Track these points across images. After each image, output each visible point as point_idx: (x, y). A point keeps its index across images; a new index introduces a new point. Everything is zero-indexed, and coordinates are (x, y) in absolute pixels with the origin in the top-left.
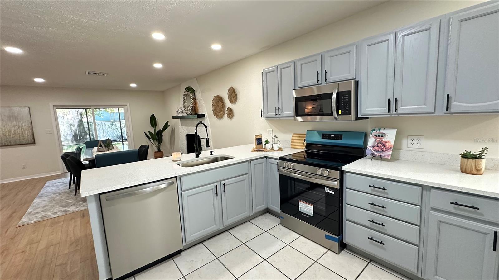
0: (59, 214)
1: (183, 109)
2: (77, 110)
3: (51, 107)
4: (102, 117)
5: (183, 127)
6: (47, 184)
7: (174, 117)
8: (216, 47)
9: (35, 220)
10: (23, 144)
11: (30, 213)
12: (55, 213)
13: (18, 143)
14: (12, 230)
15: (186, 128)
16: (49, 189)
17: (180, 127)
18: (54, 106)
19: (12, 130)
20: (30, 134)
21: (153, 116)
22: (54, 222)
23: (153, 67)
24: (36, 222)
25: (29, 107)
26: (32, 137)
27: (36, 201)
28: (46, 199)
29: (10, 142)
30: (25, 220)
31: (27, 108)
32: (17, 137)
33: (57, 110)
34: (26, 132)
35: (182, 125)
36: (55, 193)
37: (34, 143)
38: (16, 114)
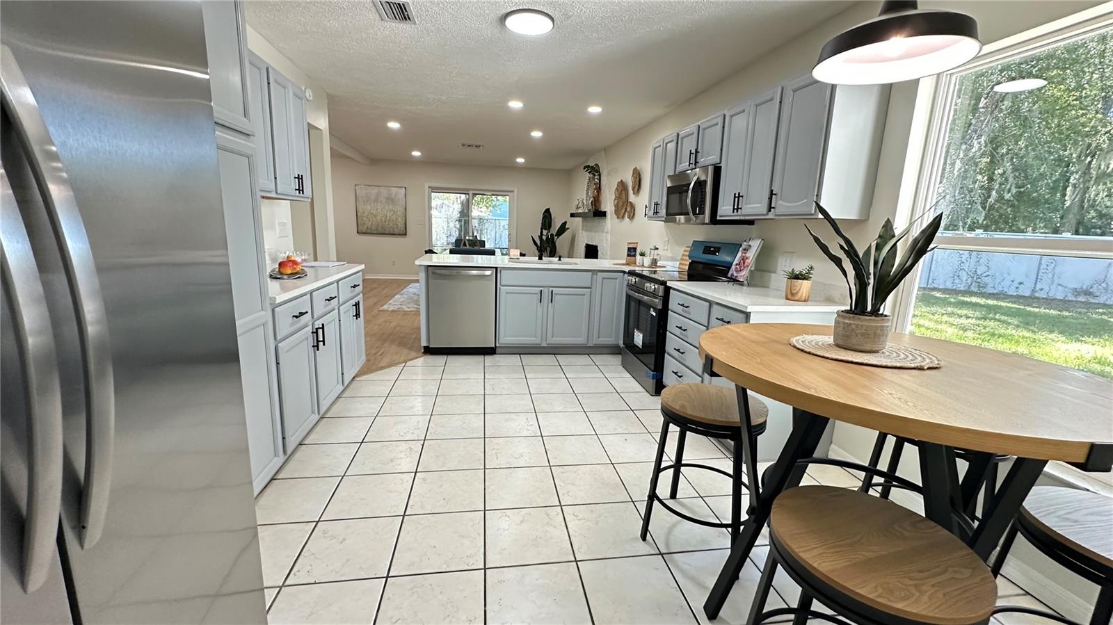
0: (412, 309)
1: (585, 201)
2: (459, 195)
3: (427, 188)
4: (498, 212)
5: (584, 232)
6: (410, 286)
7: (572, 215)
8: (595, 110)
9: (393, 309)
10: (395, 234)
11: (390, 304)
12: (409, 308)
13: (391, 232)
14: (375, 311)
15: (587, 233)
16: (411, 290)
17: (580, 231)
18: (429, 187)
19: (388, 215)
20: (403, 222)
21: (548, 211)
22: (406, 313)
23: (531, 136)
24: (392, 311)
25: (405, 188)
26: (404, 226)
27: (398, 296)
28: (405, 296)
29: (385, 230)
30: (385, 307)
31: (404, 189)
32: (391, 225)
33: (433, 194)
34: (400, 219)
35: (583, 229)
36: (414, 294)
37: (406, 234)
38: (393, 196)
